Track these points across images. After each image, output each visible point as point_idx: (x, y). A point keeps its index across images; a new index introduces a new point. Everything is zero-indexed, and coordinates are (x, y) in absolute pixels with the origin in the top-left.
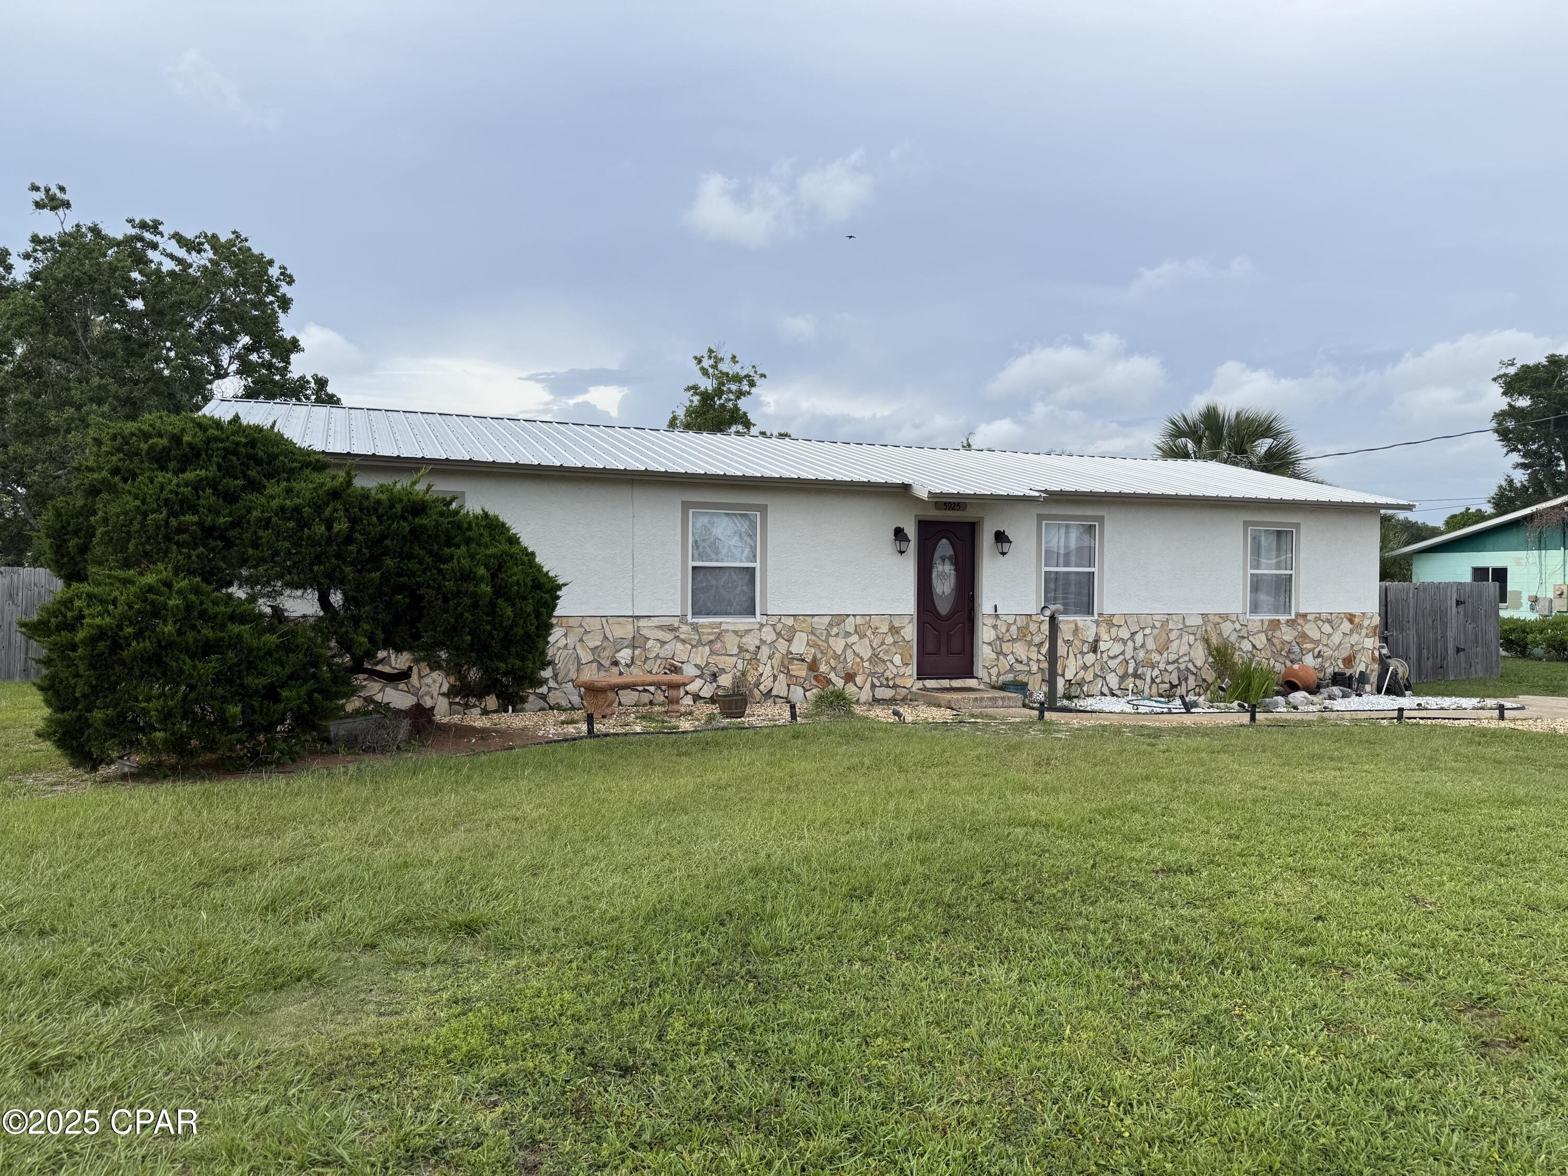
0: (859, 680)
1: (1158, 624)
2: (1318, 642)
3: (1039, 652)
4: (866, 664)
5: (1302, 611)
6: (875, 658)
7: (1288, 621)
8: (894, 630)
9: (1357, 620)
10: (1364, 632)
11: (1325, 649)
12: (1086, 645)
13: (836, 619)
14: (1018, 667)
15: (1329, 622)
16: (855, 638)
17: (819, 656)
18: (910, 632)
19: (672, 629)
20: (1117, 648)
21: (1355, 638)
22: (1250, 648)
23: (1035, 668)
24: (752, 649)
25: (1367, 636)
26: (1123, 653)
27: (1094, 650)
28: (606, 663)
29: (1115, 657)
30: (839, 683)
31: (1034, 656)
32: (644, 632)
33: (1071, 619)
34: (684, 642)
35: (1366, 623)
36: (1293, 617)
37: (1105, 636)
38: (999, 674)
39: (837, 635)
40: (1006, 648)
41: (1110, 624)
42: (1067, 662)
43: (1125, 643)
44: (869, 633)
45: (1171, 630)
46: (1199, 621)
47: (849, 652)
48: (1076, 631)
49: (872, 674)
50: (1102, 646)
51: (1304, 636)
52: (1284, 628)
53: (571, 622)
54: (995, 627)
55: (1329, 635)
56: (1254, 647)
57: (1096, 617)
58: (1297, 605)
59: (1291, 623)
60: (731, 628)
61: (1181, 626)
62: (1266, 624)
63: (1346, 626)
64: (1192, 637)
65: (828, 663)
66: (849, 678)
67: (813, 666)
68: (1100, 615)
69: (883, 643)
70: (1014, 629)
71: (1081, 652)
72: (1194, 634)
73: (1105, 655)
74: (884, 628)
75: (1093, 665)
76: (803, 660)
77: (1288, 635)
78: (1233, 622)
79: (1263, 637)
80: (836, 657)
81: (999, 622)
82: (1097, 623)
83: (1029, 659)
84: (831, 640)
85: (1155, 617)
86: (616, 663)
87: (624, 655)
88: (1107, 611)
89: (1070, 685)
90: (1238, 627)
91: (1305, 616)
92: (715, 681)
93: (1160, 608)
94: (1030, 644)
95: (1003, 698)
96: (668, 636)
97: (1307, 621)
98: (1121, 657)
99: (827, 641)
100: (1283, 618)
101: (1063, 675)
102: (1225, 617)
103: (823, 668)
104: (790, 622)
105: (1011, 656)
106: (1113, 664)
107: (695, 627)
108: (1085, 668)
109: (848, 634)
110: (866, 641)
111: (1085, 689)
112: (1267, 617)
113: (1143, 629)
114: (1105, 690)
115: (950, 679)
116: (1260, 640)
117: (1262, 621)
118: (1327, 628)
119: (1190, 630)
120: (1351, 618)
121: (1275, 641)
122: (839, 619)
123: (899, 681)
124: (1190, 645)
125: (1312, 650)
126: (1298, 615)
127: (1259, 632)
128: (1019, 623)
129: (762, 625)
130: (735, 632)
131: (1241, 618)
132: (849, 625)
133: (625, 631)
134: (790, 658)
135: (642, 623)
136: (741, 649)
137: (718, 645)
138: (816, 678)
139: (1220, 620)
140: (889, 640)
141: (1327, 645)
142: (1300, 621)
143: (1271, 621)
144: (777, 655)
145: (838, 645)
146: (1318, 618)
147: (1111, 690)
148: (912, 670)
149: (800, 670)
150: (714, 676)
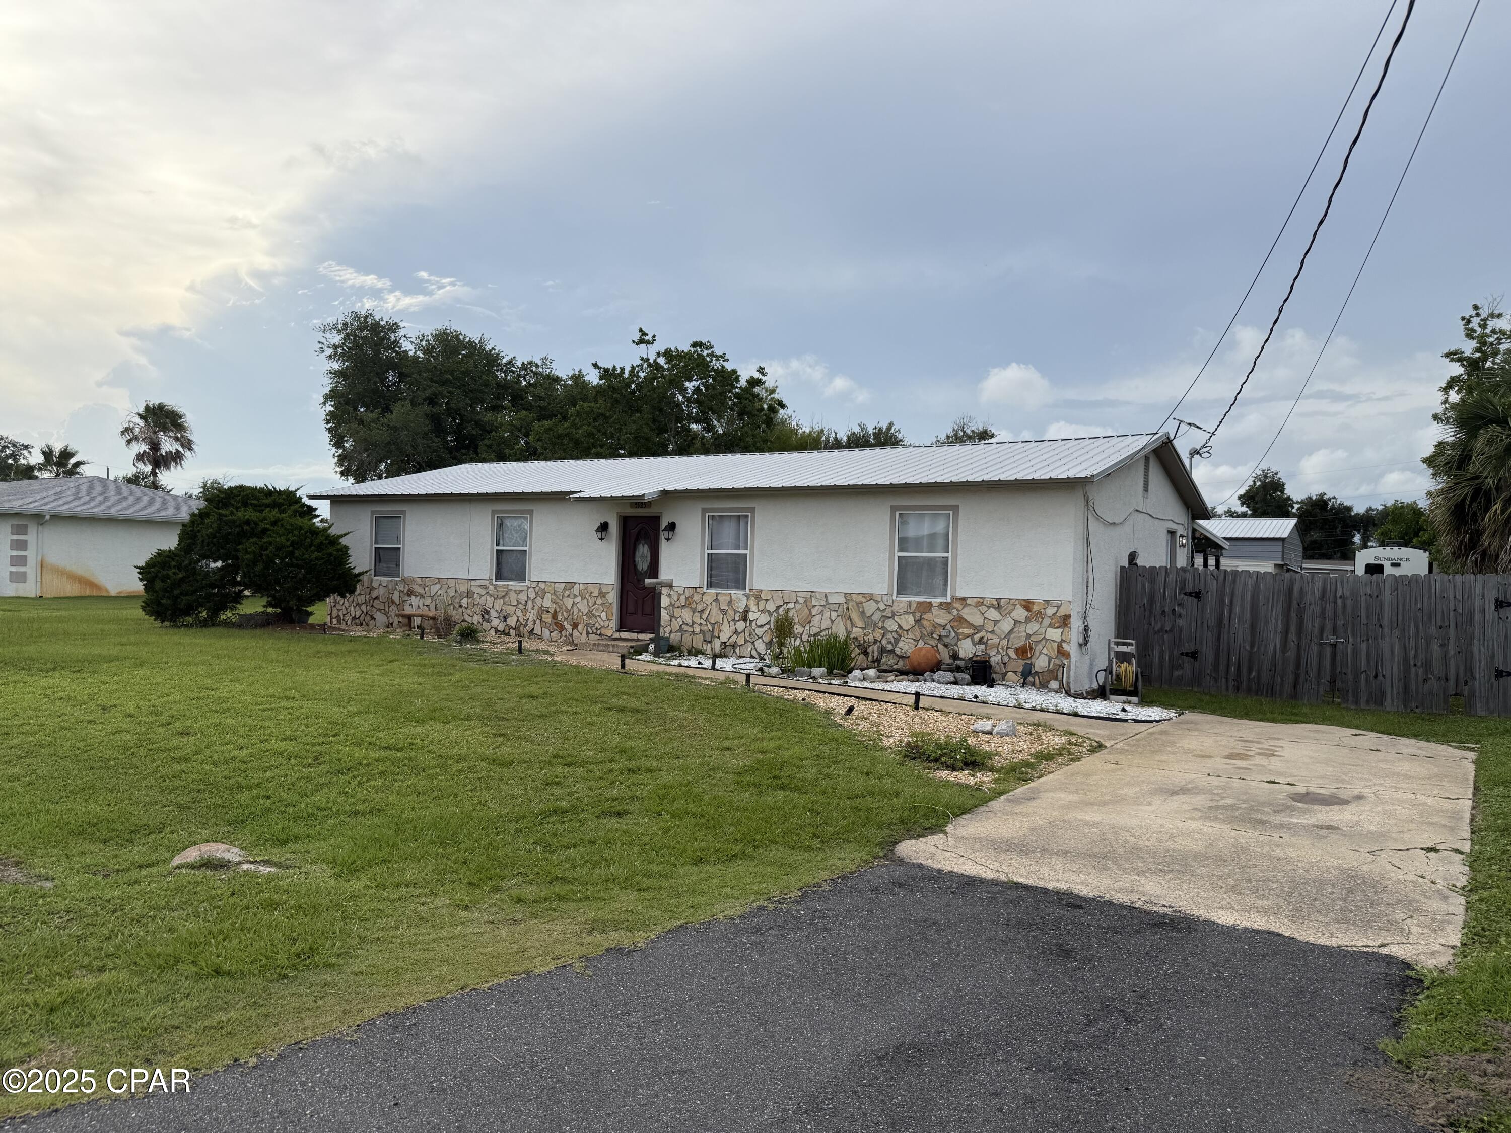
0: (580, 627)
1: (801, 600)
2: (978, 629)
3: (701, 618)
4: (585, 617)
5: (960, 594)
6: (590, 614)
7: (941, 604)
8: (602, 595)
9: (1035, 608)
10: (1047, 621)
11: (990, 636)
12: (738, 614)
13: (568, 585)
14: (685, 628)
15: (998, 607)
16: (579, 599)
17: (558, 610)
18: (613, 597)
19: (485, 587)
20: (763, 619)
21: (1033, 628)
22: (895, 627)
23: (697, 630)
24: (523, 602)
25: (1051, 626)
26: (768, 623)
27: (745, 619)
28: (457, 606)
29: (762, 626)
30: (569, 628)
31: (698, 620)
32: (473, 588)
33: (727, 592)
34: (491, 595)
35: (1050, 611)
36: (949, 600)
37: (753, 608)
38: (671, 632)
39: (569, 596)
40: (677, 612)
41: (758, 598)
42: (722, 627)
43: (770, 614)
44: (587, 596)
45: (814, 606)
46: (842, 599)
47: (575, 608)
48: (730, 603)
49: (587, 625)
50: (751, 616)
51: (960, 620)
52: (935, 611)
53: (444, 581)
54: (669, 596)
55: (996, 622)
56: (900, 627)
57: (748, 591)
58: (954, 588)
59: (946, 607)
60: (513, 588)
61: (823, 603)
62: (914, 606)
63: (1020, 613)
64: (834, 615)
65: (562, 614)
66: (575, 626)
67: (555, 616)
68: (751, 590)
69: (595, 604)
70: (683, 598)
71: (734, 620)
72: (836, 611)
73: (754, 624)
74: (596, 593)
75: (744, 631)
76: (548, 612)
77: (942, 618)
78: (877, 602)
79: (911, 619)
80: (568, 611)
81: (672, 592)
82: (748, 597)
83: (693, 623)
84: (565, 599)
85: (799, 594)
86: (461, 606)
87: (464, 602)
88: (756, 587)
89: (726, 646)
90: (882, 607)
91: (964, 599)
92: (505, 621)
93: (805, 587)
94: (694, 611)
95: (613, 646)
96: (483, 592)
97: (966, 605)
98: (767, 627)
99: (562, 600)
100: (936, 601)
101: (719, 637)
102: (870, 597)
103: (559, 618)
104: (542, 586)
105: (679, 620)
106: (760, 632)
107: (496, 587)
108: (736, 632)
109: (575, 596)
110: (585, 601)
111: (738, 650)
112: (915, 599)
113: (787, 603)
114: (754, 653)
115: (638, 633)
116: (908, 621)
117: (910, 602)
118: (993, 614)
119: (832, 607)
120: (1027, 605)
121: (925, 623)
122: (570, 585)
123: (604, 631)
124: (832, 621)
125: (971, 636)
126: (954, 598)
127: (906, 613)
128: (687, 594)
129: (528, 587)
130: (515, 591)
131: (885, 598)
132: (576, 590)
133: (463, 588)
134: (543, 610)
135: (473, 583)
136: (519, 603)
137: (507, 599)
138: (556, 624)
139: (864, 600)
140: (599, 601)
141: (992, 632)
142: (957, 605)
143: (919, 603)
144: (536, 607)
145: (569, 603)
146: (980, 602)
147: (759, 654)
148: (614, 624)
149: (548, 618)
150: (505, 619)
